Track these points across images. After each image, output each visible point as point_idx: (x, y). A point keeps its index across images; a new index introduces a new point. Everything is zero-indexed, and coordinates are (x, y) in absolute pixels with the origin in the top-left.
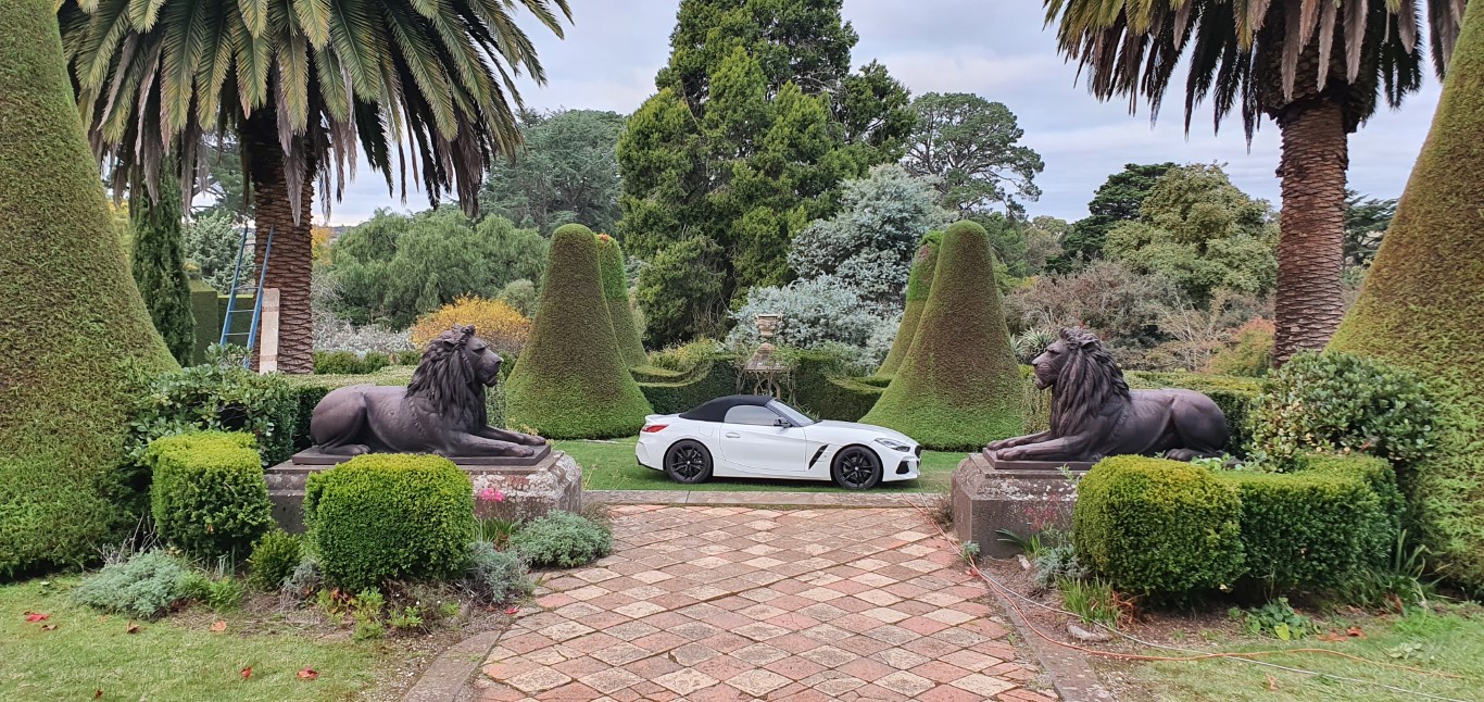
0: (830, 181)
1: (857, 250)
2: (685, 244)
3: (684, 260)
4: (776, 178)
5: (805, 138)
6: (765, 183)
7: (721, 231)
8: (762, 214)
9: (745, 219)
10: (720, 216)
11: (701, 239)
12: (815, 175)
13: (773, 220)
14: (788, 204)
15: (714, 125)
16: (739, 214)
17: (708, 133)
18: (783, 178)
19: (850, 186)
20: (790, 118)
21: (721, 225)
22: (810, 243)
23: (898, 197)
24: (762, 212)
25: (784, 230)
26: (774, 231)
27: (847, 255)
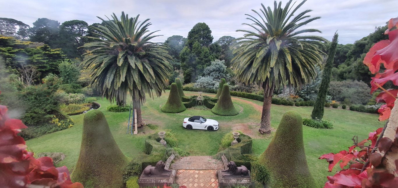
0: (210, 61)
1: (213, 71)
2: (190, 69)
3: (189, 72)
4: (202, 61)
5: (206, 55)
6: (201, 61)
7: (194, 67)
8: (200, 66)
9: (198, 66)
10: (194, 65)
11: (192, 68)
12: (207, 60)
13: (202, 66)
14: (204, 64)
15: (193, 53)
16: (197, 65)
17: (192, 54)
18: (203, 60)
19: (212, 62)
20: (204, 52)
21: (194, 66)
22: (207, 70)
23: (218, 65)
24: (200, 65)
25: (203, 67)
26: (202, 68)
27: (212, 72)
